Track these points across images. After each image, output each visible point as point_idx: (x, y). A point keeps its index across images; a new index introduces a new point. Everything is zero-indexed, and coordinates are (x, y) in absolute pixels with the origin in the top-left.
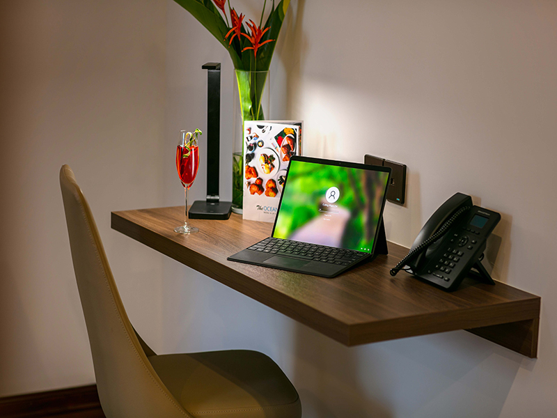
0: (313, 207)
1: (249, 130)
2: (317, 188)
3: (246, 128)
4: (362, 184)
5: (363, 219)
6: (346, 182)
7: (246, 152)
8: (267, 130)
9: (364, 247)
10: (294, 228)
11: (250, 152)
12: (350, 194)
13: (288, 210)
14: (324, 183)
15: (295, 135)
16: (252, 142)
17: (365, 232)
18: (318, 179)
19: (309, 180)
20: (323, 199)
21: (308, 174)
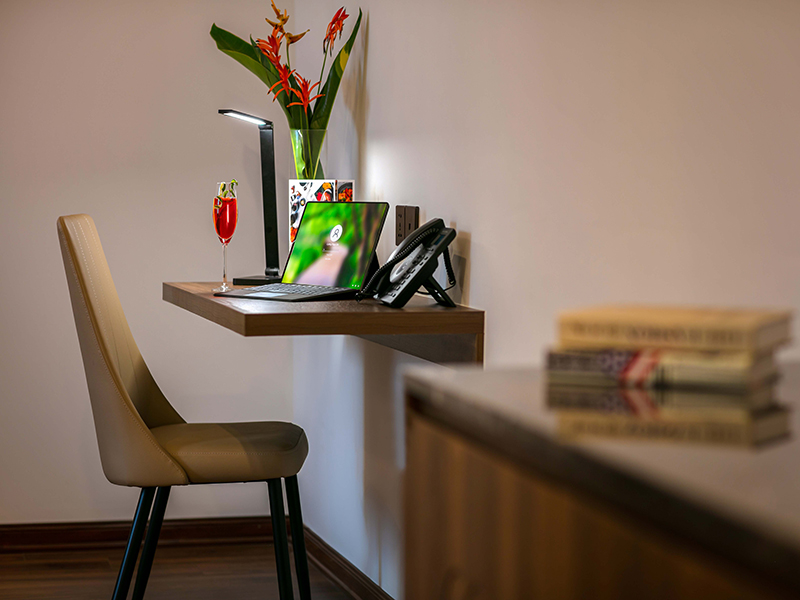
0: (318, 248)
1: (293, 188)
2: (324, 228)
3: (290, 187)
4: (362, 219)
5: (359, 254)
6: (350, 218)
7: (291, 212)
8: (308, 187)
9: (355, 284)
10: (300, 272)
11: (294, 213)
12: (351, 230)
13: (297, 253)
14: (331, 222)
15: (332, 190)
16: (296, 201)
17: (358, 268)
18: (326, 219)
19: (319, 221)
20: (328, 239)
21: (319, 214)
